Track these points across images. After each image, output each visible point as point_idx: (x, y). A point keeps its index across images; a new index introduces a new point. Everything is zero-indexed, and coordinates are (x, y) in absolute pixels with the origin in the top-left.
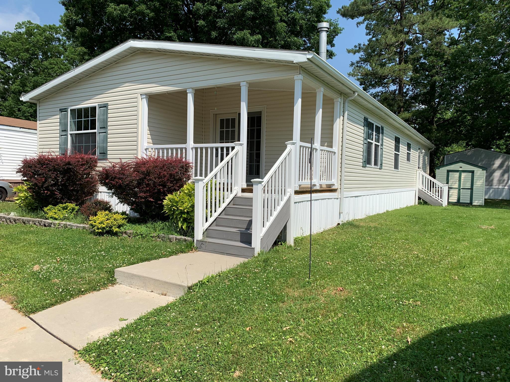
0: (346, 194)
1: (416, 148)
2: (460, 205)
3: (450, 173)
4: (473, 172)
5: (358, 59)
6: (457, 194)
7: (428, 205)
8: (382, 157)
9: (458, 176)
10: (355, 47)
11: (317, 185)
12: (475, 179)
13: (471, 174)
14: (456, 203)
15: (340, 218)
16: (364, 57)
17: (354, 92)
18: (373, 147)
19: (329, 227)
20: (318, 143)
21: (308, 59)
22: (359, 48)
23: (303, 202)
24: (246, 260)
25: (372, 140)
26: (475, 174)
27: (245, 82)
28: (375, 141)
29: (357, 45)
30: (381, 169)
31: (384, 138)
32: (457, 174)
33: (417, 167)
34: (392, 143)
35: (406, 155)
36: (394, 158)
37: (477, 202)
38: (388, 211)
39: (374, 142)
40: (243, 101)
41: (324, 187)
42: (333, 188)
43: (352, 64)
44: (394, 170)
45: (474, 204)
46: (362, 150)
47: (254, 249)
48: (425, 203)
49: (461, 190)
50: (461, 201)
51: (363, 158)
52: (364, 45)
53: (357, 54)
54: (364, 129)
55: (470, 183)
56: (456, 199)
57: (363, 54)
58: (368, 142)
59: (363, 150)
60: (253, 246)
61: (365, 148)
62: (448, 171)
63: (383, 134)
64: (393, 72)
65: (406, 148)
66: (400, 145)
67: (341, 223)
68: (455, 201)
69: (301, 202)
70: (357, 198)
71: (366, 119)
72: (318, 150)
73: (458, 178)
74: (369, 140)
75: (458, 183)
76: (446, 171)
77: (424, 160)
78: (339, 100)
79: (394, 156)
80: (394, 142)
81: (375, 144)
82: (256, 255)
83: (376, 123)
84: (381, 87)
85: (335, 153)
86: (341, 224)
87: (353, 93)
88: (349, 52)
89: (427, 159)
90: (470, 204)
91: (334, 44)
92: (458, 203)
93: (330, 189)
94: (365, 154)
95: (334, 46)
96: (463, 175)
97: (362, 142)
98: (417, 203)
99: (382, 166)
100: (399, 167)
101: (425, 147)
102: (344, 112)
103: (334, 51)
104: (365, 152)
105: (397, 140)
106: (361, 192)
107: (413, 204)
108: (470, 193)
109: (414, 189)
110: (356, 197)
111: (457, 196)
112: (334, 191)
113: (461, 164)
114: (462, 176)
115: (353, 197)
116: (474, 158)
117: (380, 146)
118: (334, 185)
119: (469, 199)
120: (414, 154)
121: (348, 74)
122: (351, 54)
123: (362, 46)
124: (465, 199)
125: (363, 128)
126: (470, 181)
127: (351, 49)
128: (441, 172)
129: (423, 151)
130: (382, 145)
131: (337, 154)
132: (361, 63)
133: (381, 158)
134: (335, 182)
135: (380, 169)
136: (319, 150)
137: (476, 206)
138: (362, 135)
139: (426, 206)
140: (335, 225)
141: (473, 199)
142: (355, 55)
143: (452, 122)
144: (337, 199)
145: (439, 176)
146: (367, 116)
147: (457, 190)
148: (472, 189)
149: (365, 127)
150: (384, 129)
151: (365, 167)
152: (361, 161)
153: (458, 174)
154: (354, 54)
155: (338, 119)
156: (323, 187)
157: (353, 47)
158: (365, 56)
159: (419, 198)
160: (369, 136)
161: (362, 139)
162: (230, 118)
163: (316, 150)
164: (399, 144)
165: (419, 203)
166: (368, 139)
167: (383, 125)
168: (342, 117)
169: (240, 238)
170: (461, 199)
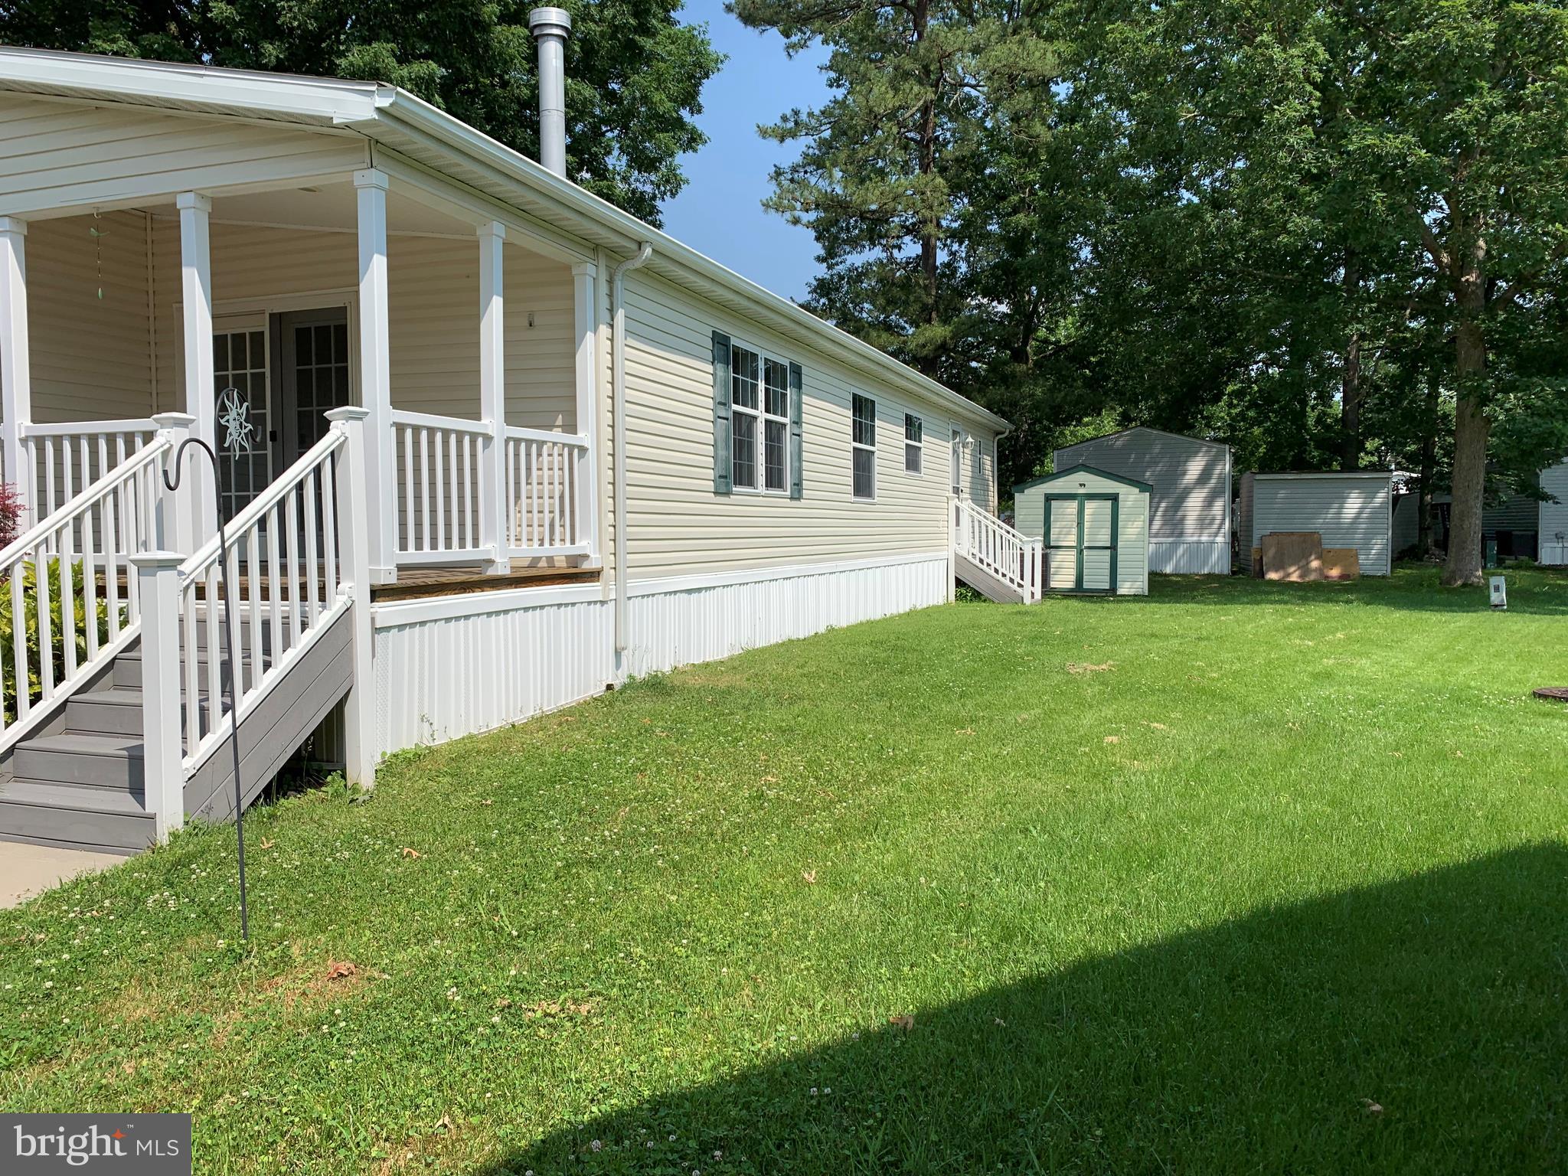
0: (636, 585)
1: (946, 432)
2: (1081, 598)
3: (1053, 503)
4: (1114, 498)
5: (798, 159)
6: (1074, 565)
7: (985, 601)
8: (800, 459)
9: (1075, 511)
10: (785, 119)
11: (498, 560)
12: (1121, 518)
13: (1109, 503)
14: (1071, 590)
15: (618, 665)
16: (817, 152)
17: (640, 244)
18: (760, 428)
19: (568, 698)
20: (493, 417)
21: (379, 110)
22: (796, 123)
23: (423, 623)
24: (120, 861)
25: (755, 406)
26: (1121, 504)
27: (192, 194)
28: (767, 411)
29: (789, 113)
30: (799, 499)
31: (805, 398)
32: (1072, 506)
33: (951, 489)
34: (845, 418)
35: (903, 452)
36: (851, 464)
37: (1128, 585)
38: (831, 630)
39: (761, 414)
40: (191, 265)
41: (561, 565)
42: (586, 566)
43: (778, 173)
44: (853, 499)
45: (1120, 592)
46: (710, 439)
47: (152, 817)
48: (977, 595)
49: (1085, 552)
50: (1086, 586)
51: (715, 464)
52: (811, 115)
53: (789, 141)
54: (715, 369)
55: (1109, 531)
56: (1073, 578)
57: (813, 144)
58: (735, 413)
59: (715, 441)
60: (149, 810)
61: (722, 434)
62: (1049, 498)
63: (799, 387)
64: (894, 199)
65: (903, 430)
66: (877, 423)
67: (618, 685)
68: (1071, 585)
69: (412, 625)
70: (695, 596)
71: (720, 341)
72: (496, 440)
73: (1075, 518)
74: (735, 407)
75: (1075, 531)
76: (1042, 499)
77: (978, 467)
78: (590, 269)
79: (851, 456)
80: (850, 413)
81: (767, 421)
82: (163, 839)
83: (766, 351)
84: (878, 249)
85: (583, 450)
86: (617, 688)
87: (634, 246)
88: (764, 133)
89: (989, 463)
90: (1110, 594)
91: (699, 105)
92: (1079, 592)
93: (576, 574)
94: (722, 453)
95: (699, 112)
96: (1090, 506)
97: (710, 415)
98: (952, 598)
99: (800, 491)
100: (876, 491)
101: (975, 426)
102: (612, 311)
103: (700, 128)
104: (721, 444)
105: (862, 409)
106: (709, 576)
107: (940, 601)
108: (1108, 559)
109: (944, 554)
110: (689, 591)
111: (1074, 572)
112: (593, 576)
113: (1082, 476)
114: (1087, 511)
115: (675, 592)
116: (1133, 456)
117: (788, 427)
118: (586, 557)
119: (1108, 578)
120: (935, 448)
121: (764, 205)
122: (774, 142)
123: (804, 117)
124: (1098, 579)
125: (710, 368)
126: (1109, 525)
127: (773, 126)
128: (1029, 500)
129: (970, 439)
130: (798, 422)
131: (591, 455)
132: (806, 172)
133: (796, 464)
134: (591, 547)
135: (792, 498)
136: (498, 445)
137: (1125, 598)
138: (710, 391)
139: (977, 606)
140: (599, 690)
141: (1119, 577)
142: (784, 144)
143: (1076, 353)
144: (603, 603)
145: (1024, 511)
146: (724, 328)
147: (1074, 552)
148: (1113, 548)
149: (719, 366)
150: (804, 370)
151: (728, 493)
152: (711, 474)
153: (1075, 504)
154: (782, 140)
155: (589, 335)
156: (557, 564)
157: (779, 122)
158: (820, 150)
159: (959, 583)
160: (741, 393)
161: (710, 403)
162: (247, 331)
163: (488, 439)
164: (873, 420)
165: (960, 597)
166: (736, 402)
167: (798, 360)
168: (604, 330)
169: (127, 778)
170: (1085, 578)
